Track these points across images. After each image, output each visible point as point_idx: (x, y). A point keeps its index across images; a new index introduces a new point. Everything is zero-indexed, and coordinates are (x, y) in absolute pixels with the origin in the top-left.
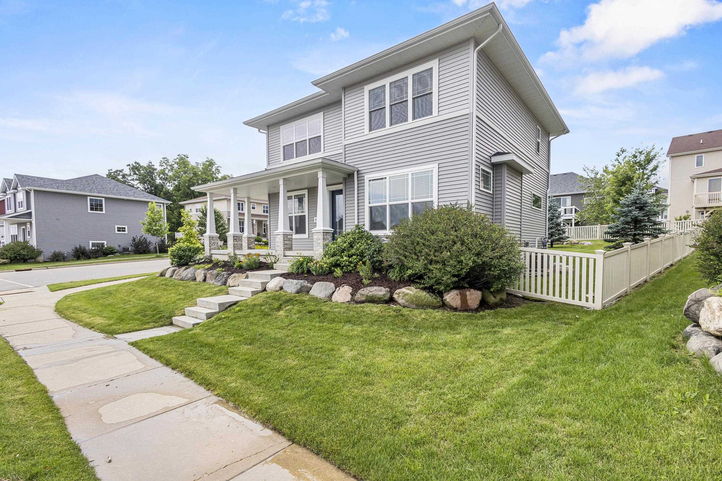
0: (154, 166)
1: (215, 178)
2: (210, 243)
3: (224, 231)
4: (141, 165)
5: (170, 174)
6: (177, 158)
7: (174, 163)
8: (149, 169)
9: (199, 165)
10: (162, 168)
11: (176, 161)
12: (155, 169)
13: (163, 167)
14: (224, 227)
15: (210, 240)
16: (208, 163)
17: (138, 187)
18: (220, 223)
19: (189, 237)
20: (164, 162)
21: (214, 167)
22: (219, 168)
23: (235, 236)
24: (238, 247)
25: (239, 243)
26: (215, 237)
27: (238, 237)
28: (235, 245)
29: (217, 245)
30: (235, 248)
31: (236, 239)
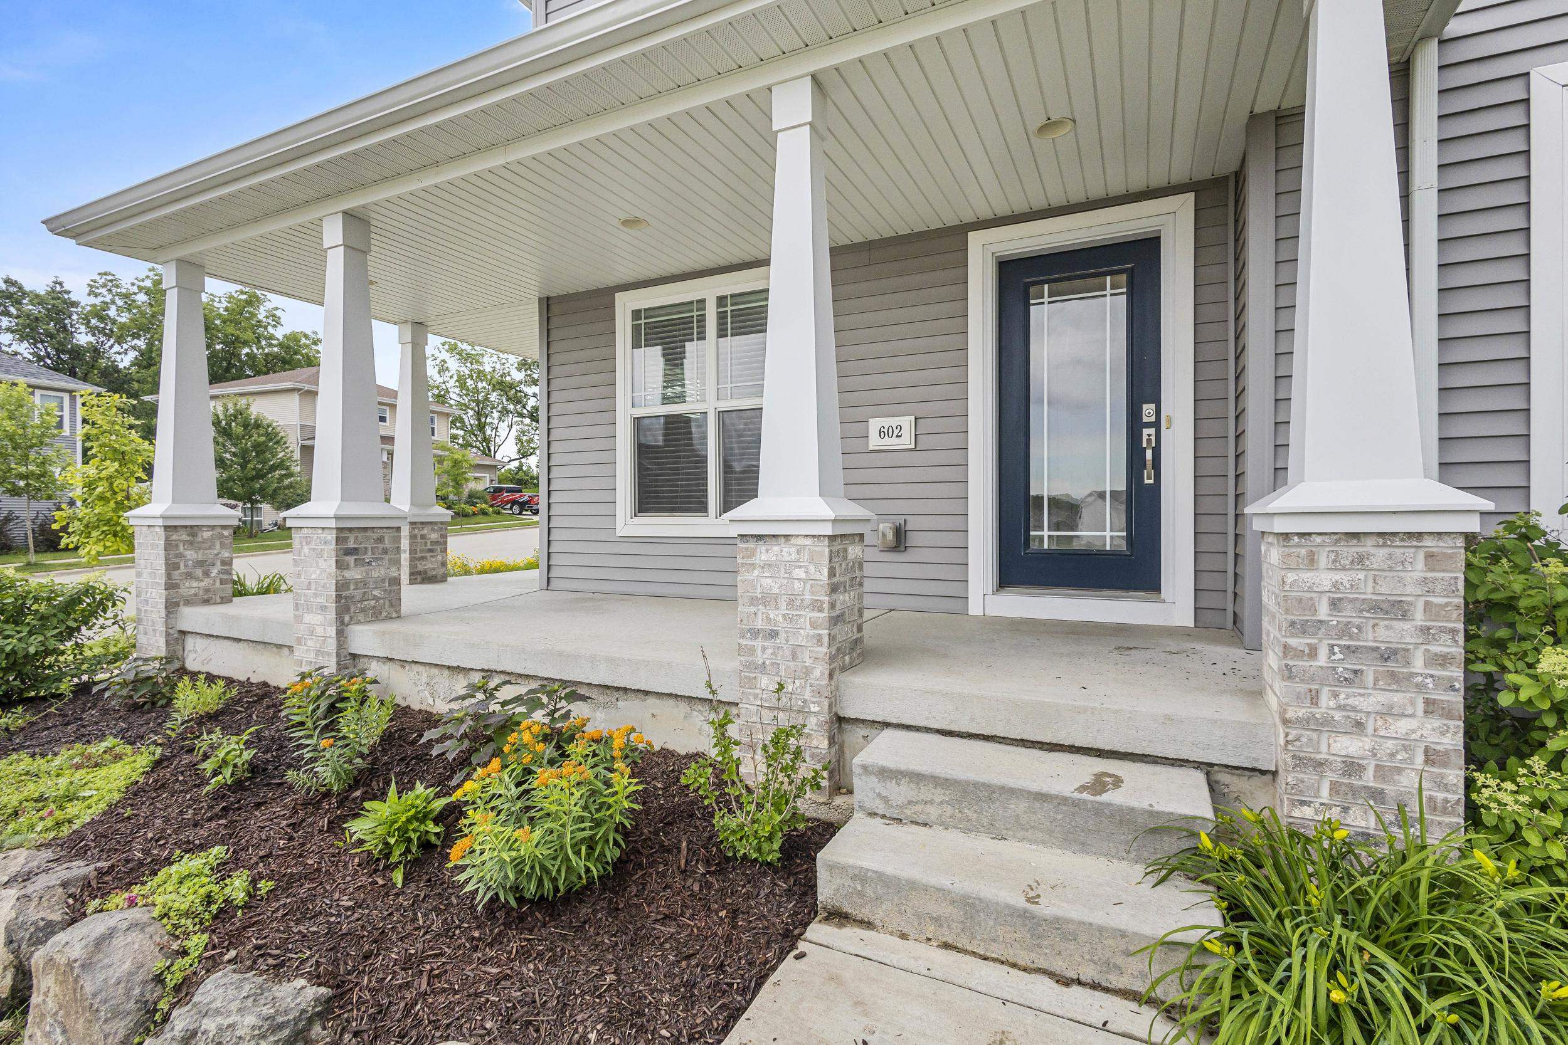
0: (69, 292)
1: (266, 338)
2: (171, 566)
3: (287, 482)
4: (27, 288)
5: (124, 318)
6: (148, 277)
7: (135, 289)
8: (52, 302)
9: (217, 299)
10: (98, 301)
11: (141, 284)
12: (74, 304)
13: (100, 299)
14: (288, 468)
15: (169, 545)
16: (243, 297)
17: (16, 354)
18: (274, 456)
19: (115, 511)
20: (104, 286)
21: (262, 309)
22: (278, 313)
23: (350, 530)
24: (372, 603)
25: (375, 574)
26: (213, 527)
27: (375, 536)
28: (352, 587)
29: (221, 576)
30: (352, 610)
31: (355, 549)
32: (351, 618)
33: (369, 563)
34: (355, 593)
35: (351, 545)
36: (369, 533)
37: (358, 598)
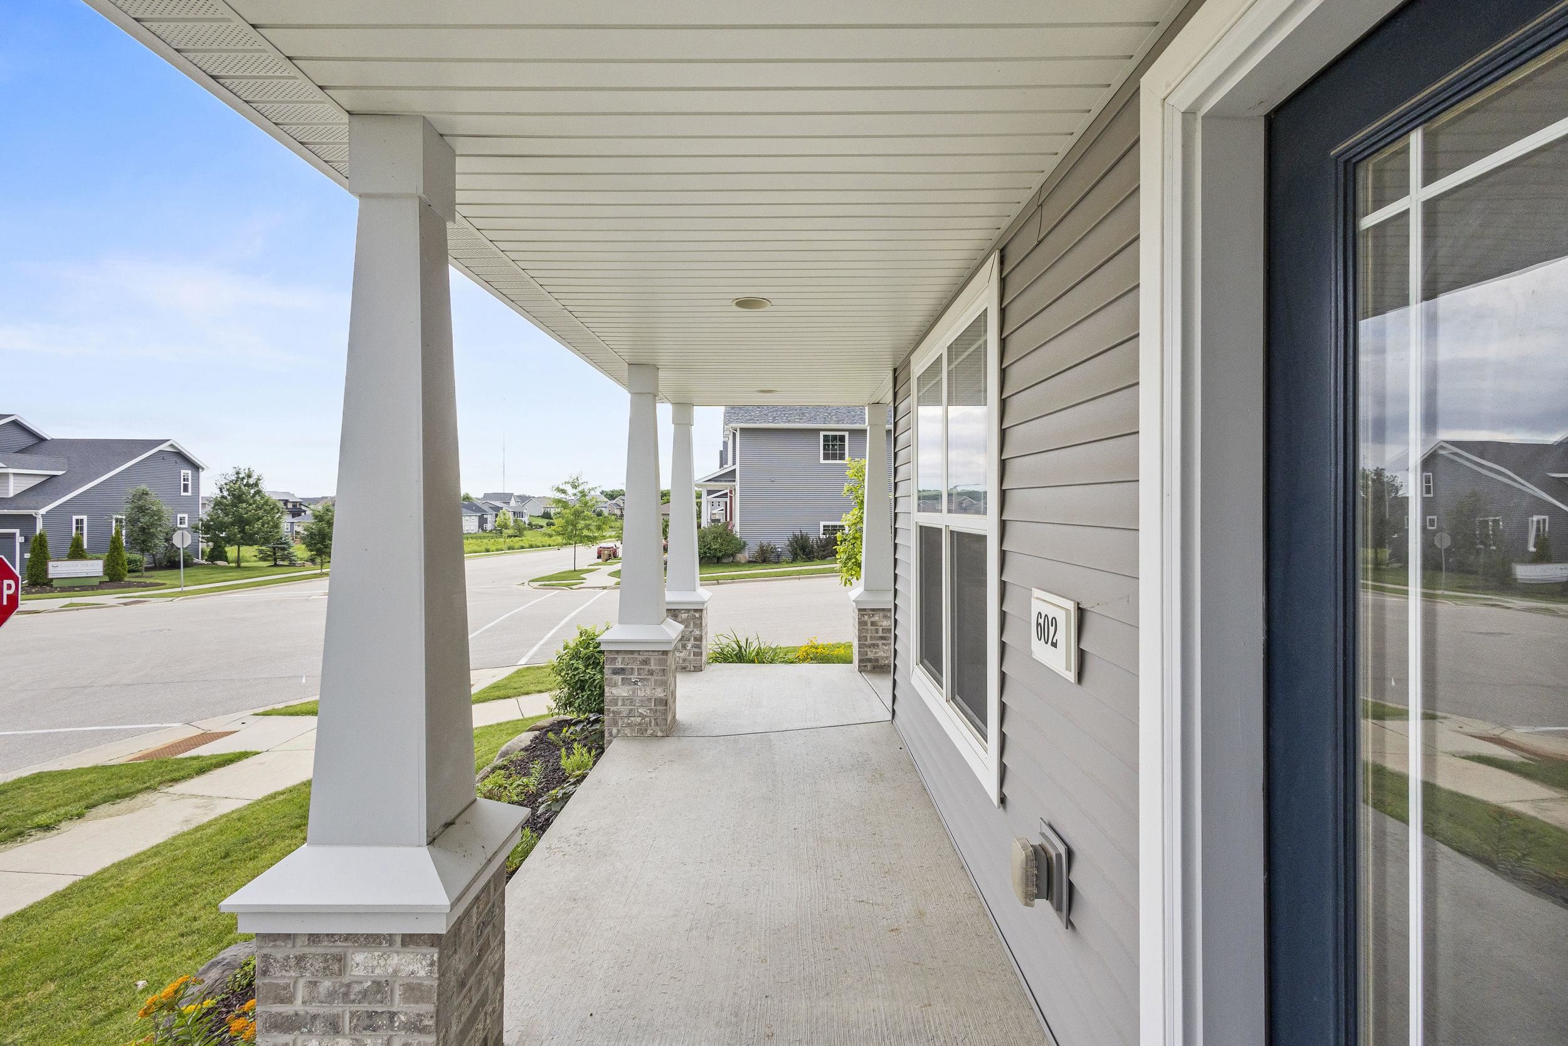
23: (618, 652)
24: (639, 720)
25: (641, 693)
26: (688, 611)
27: (641, 658)
28: (620, 703)
29: (694, 649)
30: (620, 723)
31: (623, 669)
32: (619, 731)
33: (635, 683)
34: (622, 708)
35: (619, 665)
36: (636, 656)
37: (625, 714)
